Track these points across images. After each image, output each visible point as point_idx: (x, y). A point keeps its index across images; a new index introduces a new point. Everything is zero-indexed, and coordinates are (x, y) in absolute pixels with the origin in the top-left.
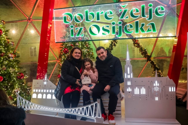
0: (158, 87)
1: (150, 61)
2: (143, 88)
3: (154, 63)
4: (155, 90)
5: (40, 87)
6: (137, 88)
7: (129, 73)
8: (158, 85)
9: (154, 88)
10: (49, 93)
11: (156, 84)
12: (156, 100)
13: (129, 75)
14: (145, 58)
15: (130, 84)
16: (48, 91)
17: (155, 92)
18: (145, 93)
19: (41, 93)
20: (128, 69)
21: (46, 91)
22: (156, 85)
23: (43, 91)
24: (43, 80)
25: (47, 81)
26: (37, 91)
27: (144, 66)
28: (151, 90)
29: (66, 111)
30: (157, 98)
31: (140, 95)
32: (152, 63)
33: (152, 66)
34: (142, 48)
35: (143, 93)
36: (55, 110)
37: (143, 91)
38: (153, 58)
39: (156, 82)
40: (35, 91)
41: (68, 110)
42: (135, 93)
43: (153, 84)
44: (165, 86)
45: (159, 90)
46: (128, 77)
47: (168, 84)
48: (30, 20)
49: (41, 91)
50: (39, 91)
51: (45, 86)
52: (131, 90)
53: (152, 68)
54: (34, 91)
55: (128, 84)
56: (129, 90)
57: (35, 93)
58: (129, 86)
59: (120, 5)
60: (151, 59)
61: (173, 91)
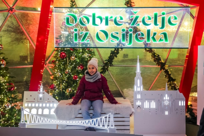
0: (168, 101)
1: (163, 70)
2: (153, 101)
3: (168, 72)
4: (165, 104)
5: (34, 100)
6: (147, 101)
7: (139, 85)
8: (168, 99)
9: (164, 102)
10: (46, 107)
11: (166, 97)
12: (166, 114)
13: (139, 88)
14: (158, 66)
15: (140, 98)
16: (44, 105)
17: (165, 106)
18: (155, 107)
19: (35, 107)
20: (139, 81)
21: (42, 105)
22: (166, 99)
23: (39, 105)
24: (38, 91)
25: (43, 93)
26: (30, 105)
27: (157, 76)
28: (161, 104)
29: (79, 123)
30: (167, 112)
31: (150, 109)
32: (167, 72)
33: (166, 76)
34: (155, 53)
35: (153, 107)
36: (67, 123)
37: (153, 105)
38: (167, 66)
39: (166, 95)
40: (28, 105)
41: (82, 122)
42: (145, 107)
43: (163, 98)
44: (175, 100)
45: (169, 104)
46: (138, 90)
47: (178, 98)
48: (12, 11)
49: (35, 105)
50: (33, 105)
51: (41, 99)
52: (141, 104)
53: (167, 78)
54: (26, 105)
55: (138, 98)
56: (139, 103)
57: (28, 107)
58: (139, 99)
59: (131, 10)
60: (165, 67)
61: (182, 105)
